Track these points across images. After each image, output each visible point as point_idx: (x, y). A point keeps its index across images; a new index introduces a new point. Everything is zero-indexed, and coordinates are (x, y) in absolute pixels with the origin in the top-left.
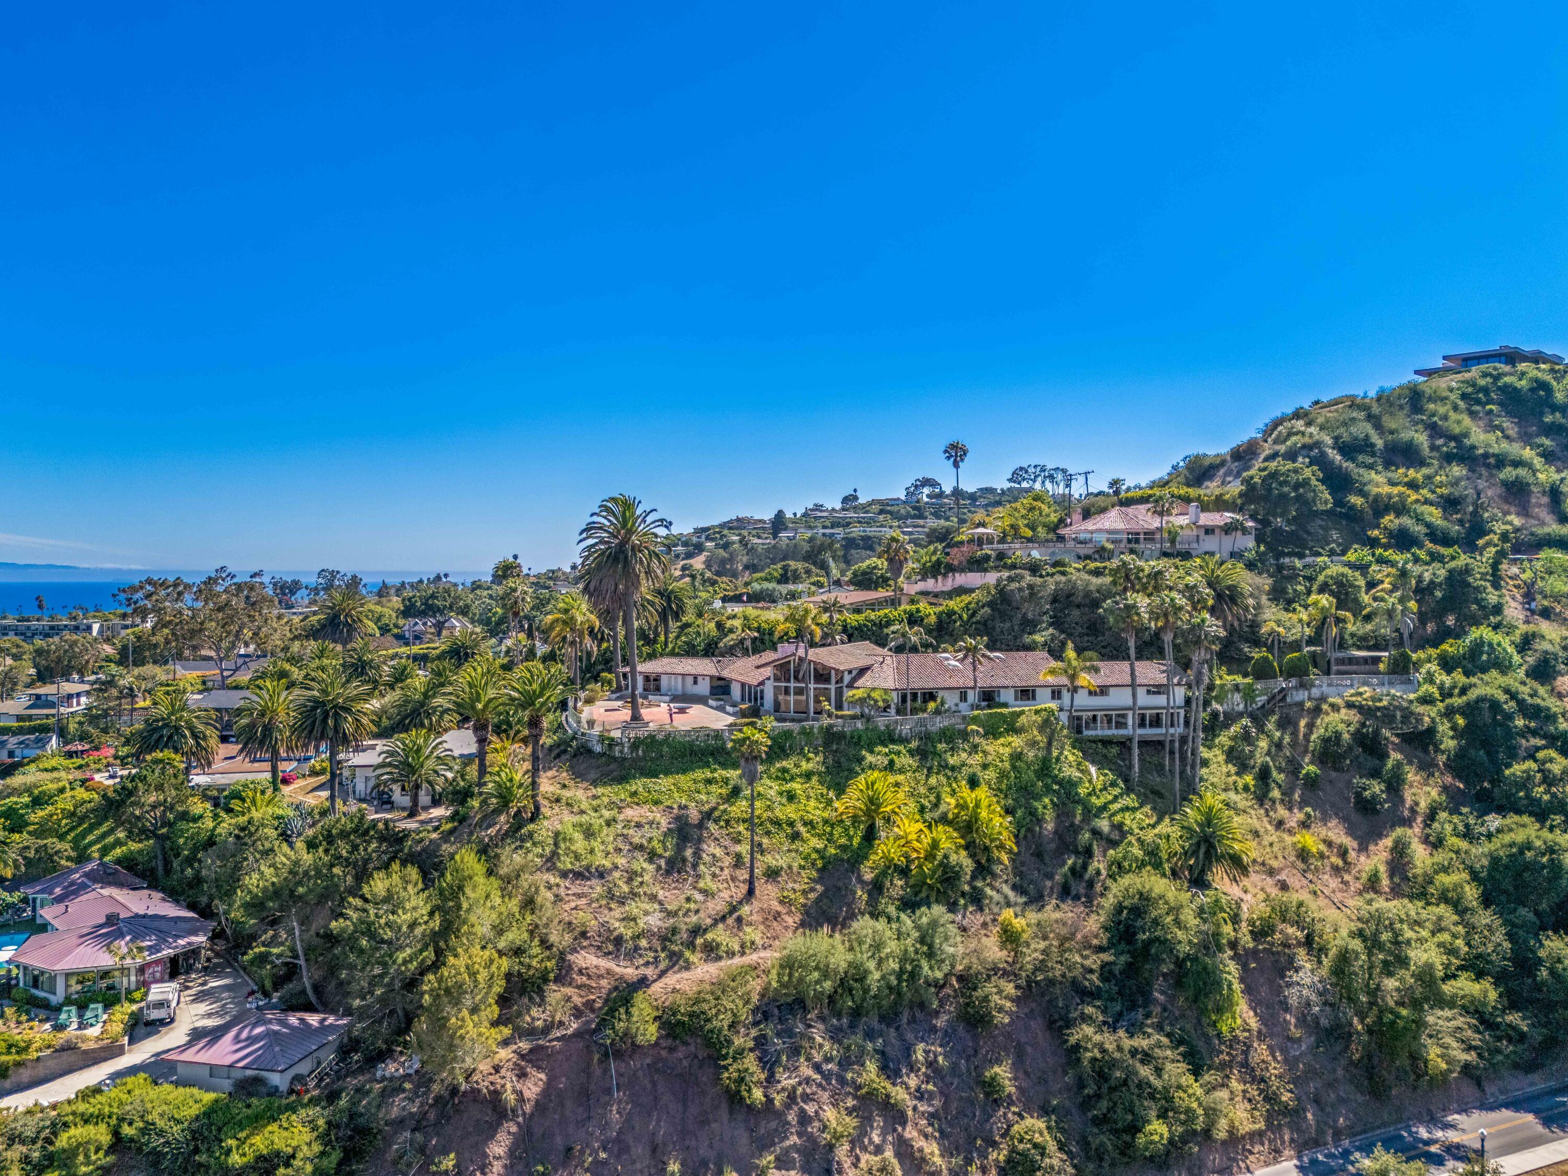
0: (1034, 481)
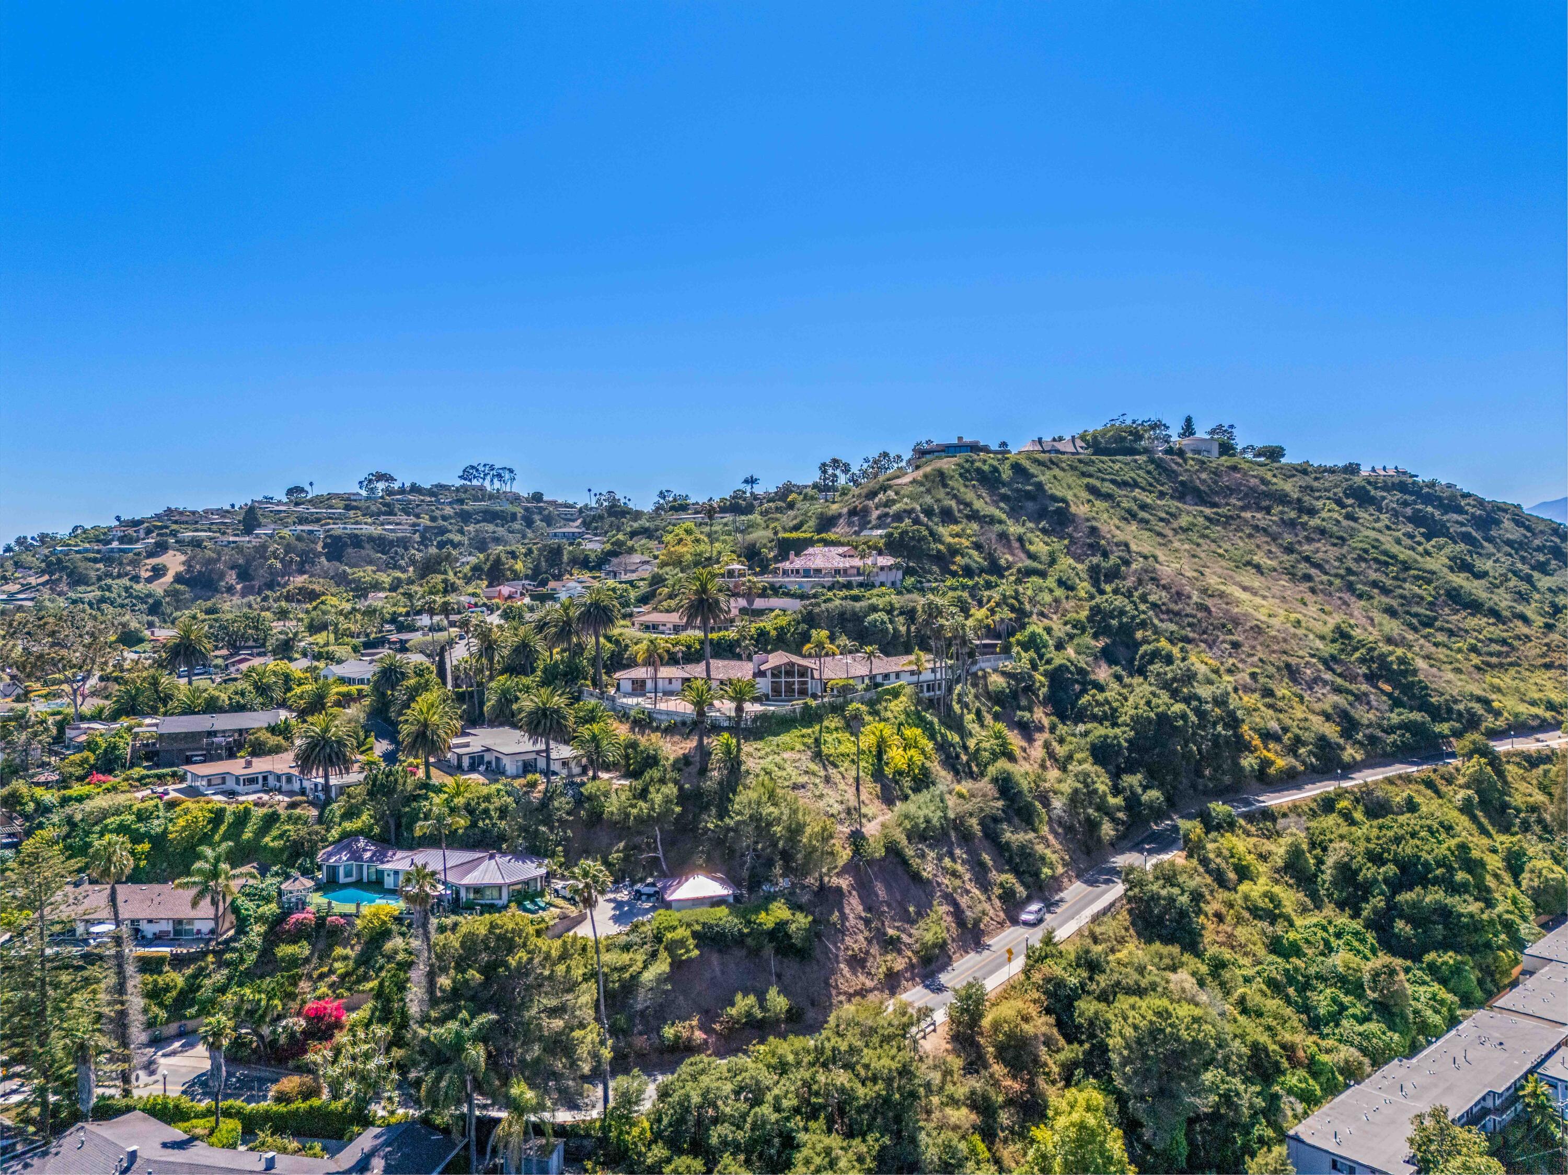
0: (484, 479)
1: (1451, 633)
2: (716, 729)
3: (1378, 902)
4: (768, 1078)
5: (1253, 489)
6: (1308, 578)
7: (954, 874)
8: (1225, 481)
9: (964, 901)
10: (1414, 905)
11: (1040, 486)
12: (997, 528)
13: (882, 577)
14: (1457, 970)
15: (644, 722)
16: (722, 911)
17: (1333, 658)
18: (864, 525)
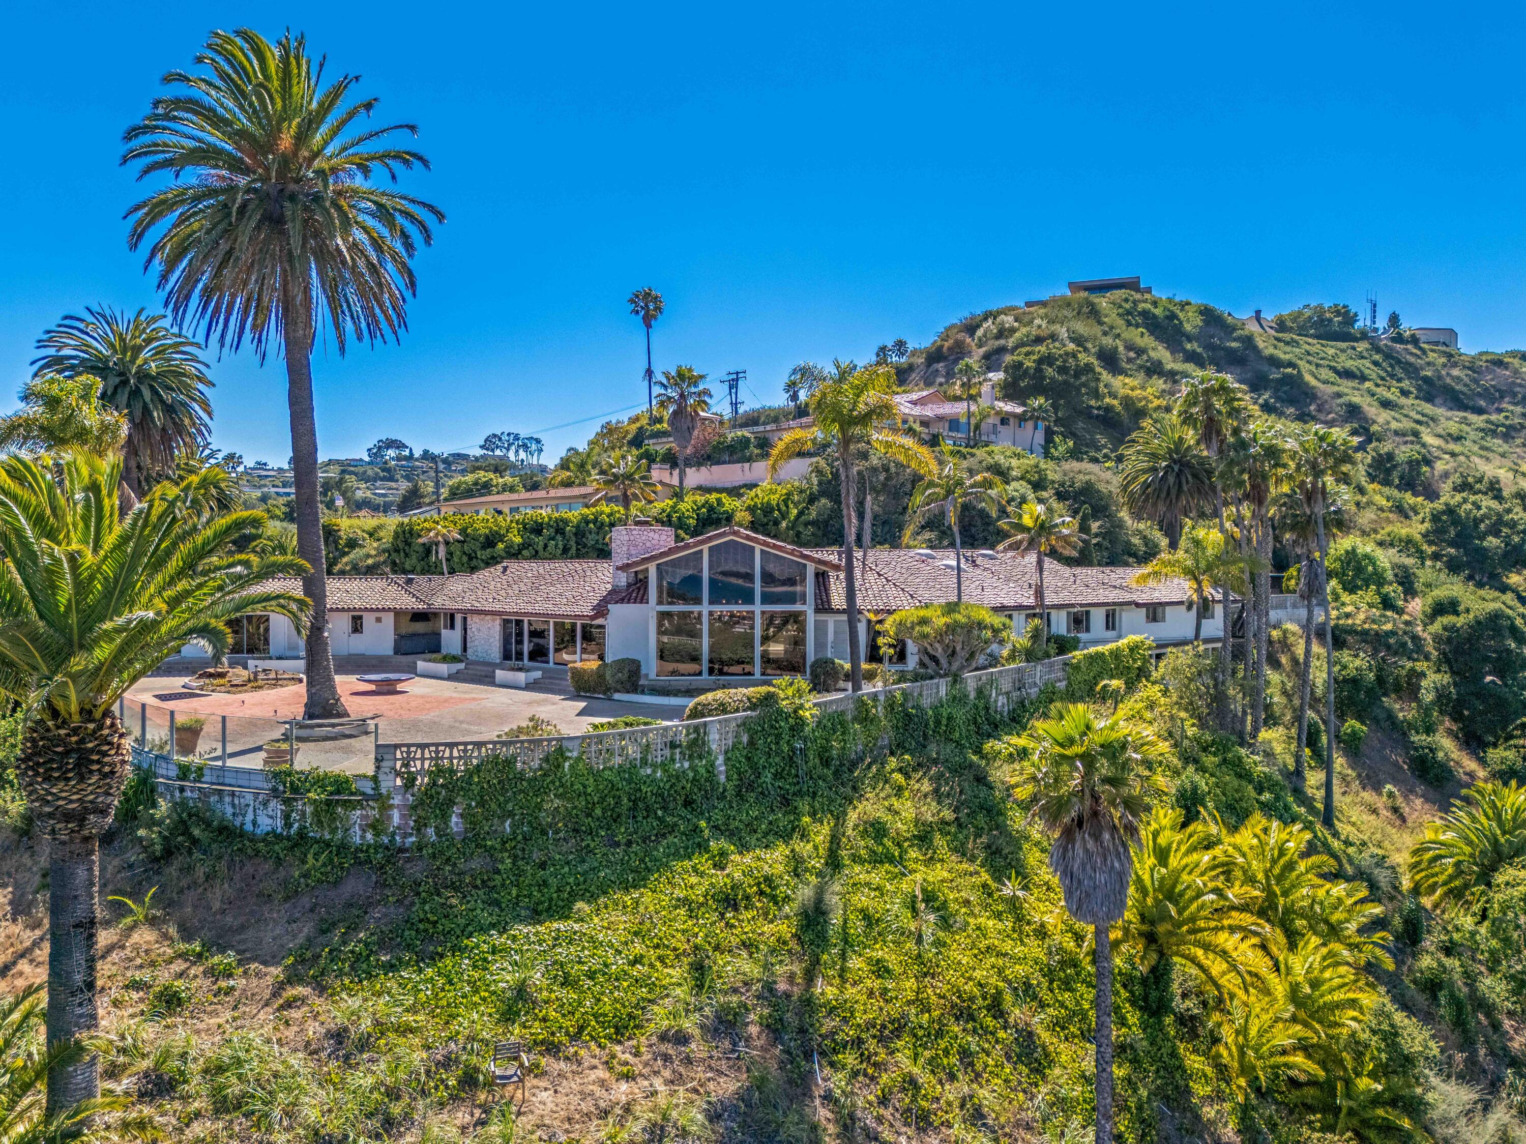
0: (508, 449)
8: (1488, 380)
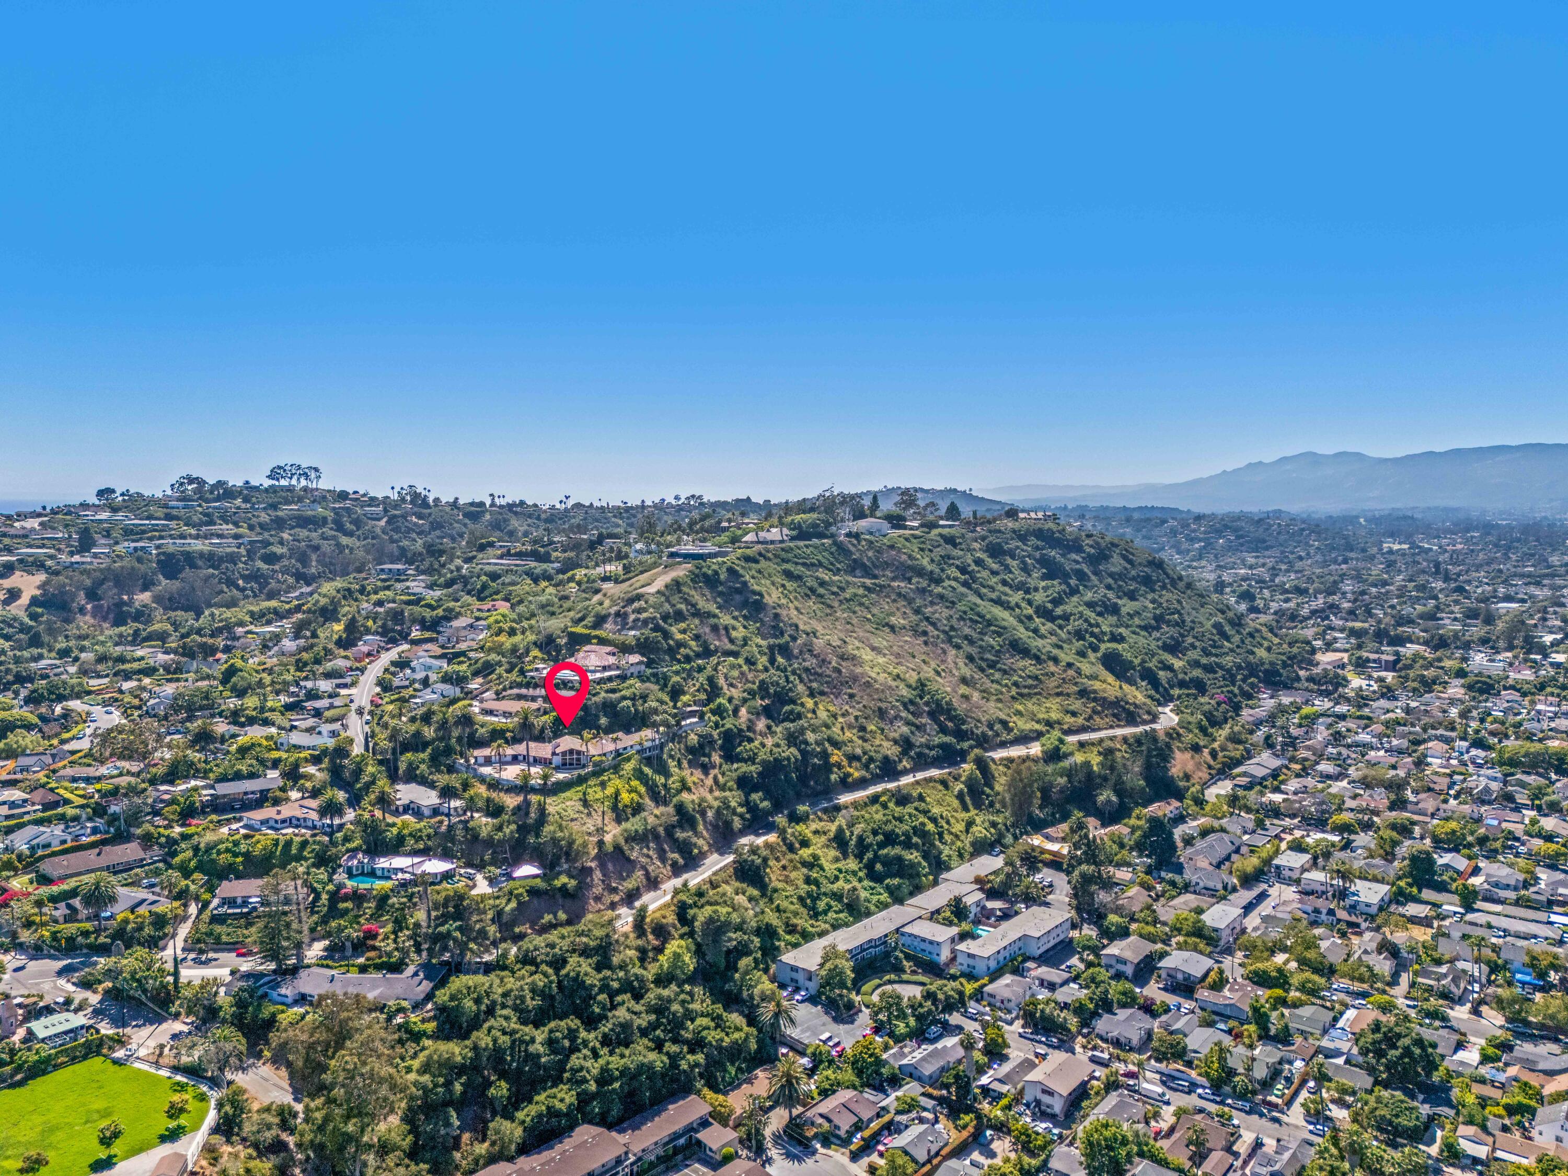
0: (291, 478)
1: (1005, 672)
2: (534, 790)
3: (870, 855)
4: (558, 941)
5: (902, 564)
6: (925, 633)
7: (648, 856)
9: (651, 868)
10: (887, 855)
11: (745, 584)
12: (713, 621)
13: (632, 670)
14: (899, 887)
15: (494, 785)
16: (538, 880)
17: (912, 702)
18: (624, 626)
